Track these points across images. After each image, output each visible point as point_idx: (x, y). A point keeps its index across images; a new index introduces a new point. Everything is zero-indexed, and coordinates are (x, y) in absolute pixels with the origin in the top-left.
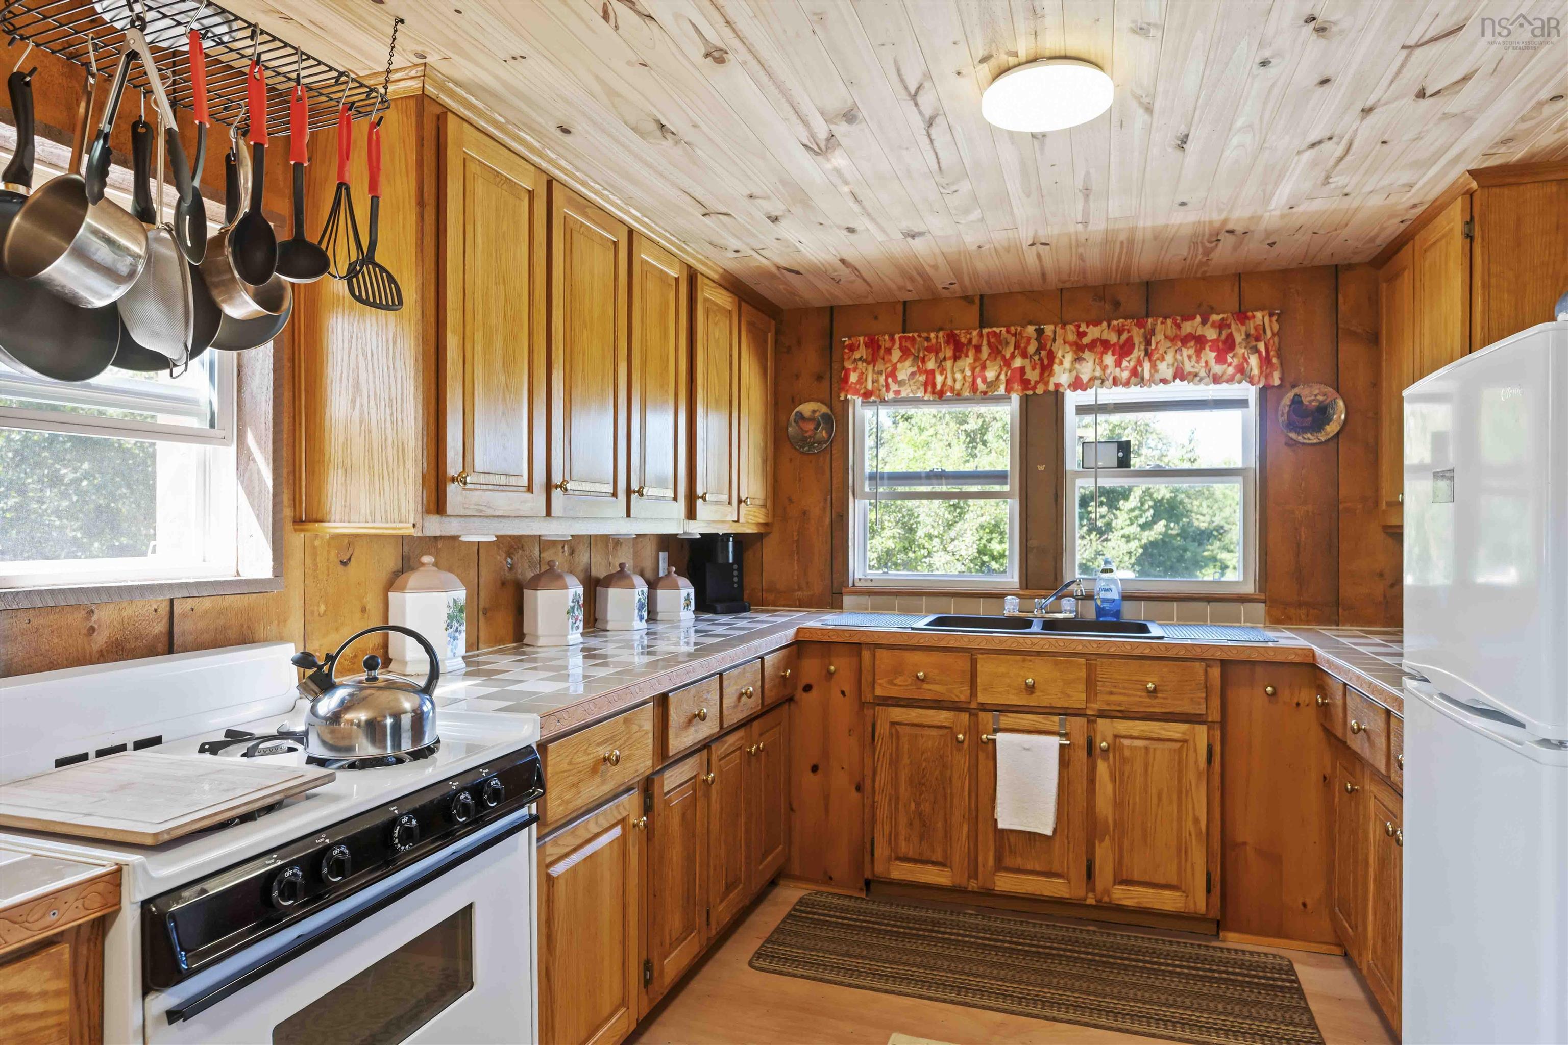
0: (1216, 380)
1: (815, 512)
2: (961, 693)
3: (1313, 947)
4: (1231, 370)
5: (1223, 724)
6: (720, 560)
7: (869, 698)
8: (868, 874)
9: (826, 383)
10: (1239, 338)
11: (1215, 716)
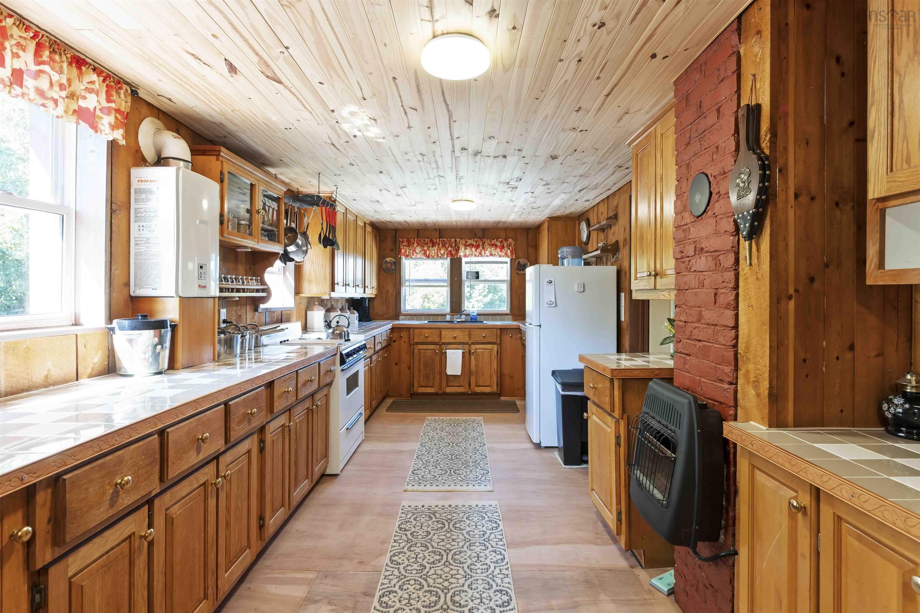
0: (500, 256)
1: (391, 290)
2: (437, 340)
3: (520, 398)
4: (504, 254)
5: (500, 344)
6: (364, 306)
7: (412, 343)
8: (412, 392)
9: (394, 252)
10: (505, 246)
11: (498, 342)
